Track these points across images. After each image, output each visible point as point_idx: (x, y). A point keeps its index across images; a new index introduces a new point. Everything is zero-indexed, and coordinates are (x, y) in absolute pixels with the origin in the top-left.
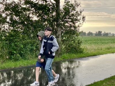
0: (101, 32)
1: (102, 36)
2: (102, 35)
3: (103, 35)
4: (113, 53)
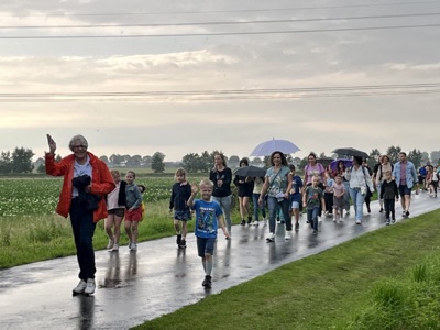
0: (30, 154)
1: (35, 175)
2: (35, 171)
3: (36, 167)
4: (60, 256)
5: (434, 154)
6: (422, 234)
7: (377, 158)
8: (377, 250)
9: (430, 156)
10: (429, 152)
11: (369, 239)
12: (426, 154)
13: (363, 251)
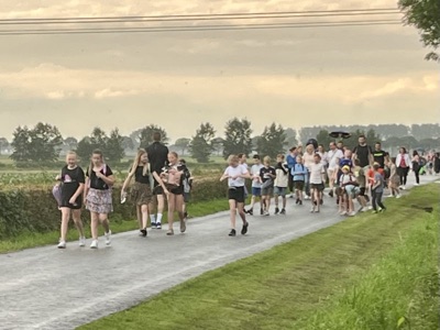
5: (305, 131)
6: (301, 273)
7: (208, 139)
8: (226, 303)
9: (298, 136)
10: (297, 129)
11: (211, 283)
12: (292, 132)
13: (202, 306)
